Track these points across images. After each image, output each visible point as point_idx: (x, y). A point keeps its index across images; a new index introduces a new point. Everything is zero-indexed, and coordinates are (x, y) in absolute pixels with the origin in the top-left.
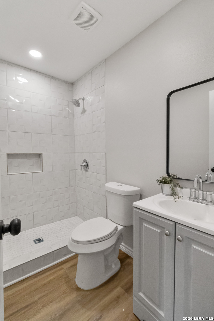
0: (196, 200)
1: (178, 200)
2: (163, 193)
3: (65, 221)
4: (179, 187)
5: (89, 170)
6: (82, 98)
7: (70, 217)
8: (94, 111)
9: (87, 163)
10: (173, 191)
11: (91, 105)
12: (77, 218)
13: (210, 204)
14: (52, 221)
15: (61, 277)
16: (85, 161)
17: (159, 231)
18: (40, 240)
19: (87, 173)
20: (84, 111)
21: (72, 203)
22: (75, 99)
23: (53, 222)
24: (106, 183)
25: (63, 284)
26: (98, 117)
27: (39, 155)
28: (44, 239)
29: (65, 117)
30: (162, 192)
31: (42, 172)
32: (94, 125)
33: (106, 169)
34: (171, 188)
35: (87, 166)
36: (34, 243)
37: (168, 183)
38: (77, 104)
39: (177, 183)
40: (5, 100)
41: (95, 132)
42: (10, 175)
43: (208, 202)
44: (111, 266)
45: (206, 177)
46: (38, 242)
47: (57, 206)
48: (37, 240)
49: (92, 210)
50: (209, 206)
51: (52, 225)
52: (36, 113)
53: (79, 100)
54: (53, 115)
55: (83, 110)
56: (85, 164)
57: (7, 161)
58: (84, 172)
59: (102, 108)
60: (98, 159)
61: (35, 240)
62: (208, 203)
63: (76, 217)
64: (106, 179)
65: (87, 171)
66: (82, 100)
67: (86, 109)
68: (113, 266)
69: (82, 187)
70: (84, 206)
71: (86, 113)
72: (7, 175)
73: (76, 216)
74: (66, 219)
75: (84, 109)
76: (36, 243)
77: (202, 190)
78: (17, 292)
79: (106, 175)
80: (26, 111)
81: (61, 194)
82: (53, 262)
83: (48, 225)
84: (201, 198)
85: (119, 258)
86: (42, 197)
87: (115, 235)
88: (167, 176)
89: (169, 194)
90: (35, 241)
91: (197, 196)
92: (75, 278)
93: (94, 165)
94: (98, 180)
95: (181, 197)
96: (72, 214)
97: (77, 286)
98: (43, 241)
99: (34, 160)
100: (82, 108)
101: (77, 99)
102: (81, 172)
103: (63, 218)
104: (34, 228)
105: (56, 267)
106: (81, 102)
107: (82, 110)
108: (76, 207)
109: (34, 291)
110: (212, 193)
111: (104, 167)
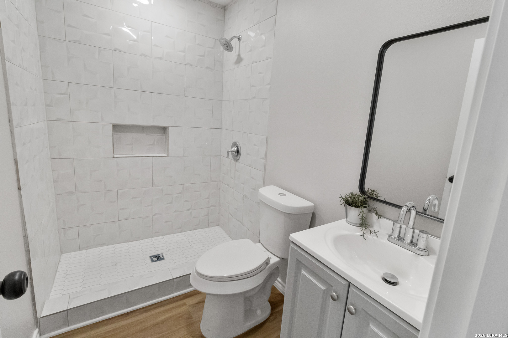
0: (400, 243)
1: (369, 236)
2: (348, 219)
3: (199, 232)
4: (376, 214)
5: (240, 160)
6: (238, 36)
7: (208, 227)
8: (254, 62)
9: (238, 148)
10: (363, 222)
11: (251, 51)
12: (218, 229)
13: (422, 253)
14: (181, 230)
15: (180, 317)
16: (235, 144)
17: (323, 288)
18: (158, 258)
19: (237, 163)
20: (239, 60)
21: (212, 206)
22: (225, 38)
23: (182, 232)
24: (264, 185)
25: (183, 327)
26: (260, 73)
27: (164, 130)
28: (165, 256)
29: (207, 68)
30: (347, 217)
31: (168, 156)
32: (253, 86)
33: (265, 163)
34: (361, 215)
35: (238, 152)
36: (150, 261)
37: (358, 207)
38: (228, 46)
39: (374, 207)
40: (109, 35)
41: (254, 98)
42: (117, 157)
43: (420, 249)
44: (256, 311)
45: (427, 204)
46: (156, 259)
47: (189, 210)
48: (155, 257)
49: (240, 222)
50: (420, 257)
51: (179, 237)
52: (160, 58)
53: (232, 39)
54: (188, 64)
55: (238, 58)
56: (235, 150)
57: (113, 135)
58: (233, 161)
59: (268, 58)
60: (255, 145)
61: (153, 256)
62: (418, 252)
63: (217, 227)
64: (264, 179)
65: (237, 160)
66: (237, 39)
67: (242, 56)
68: (259, 312)
69: (228, 185)
70: (230, 214)
71: (243, 63)
72: (114, 157)
73: (218, 225)
74: (202, 230)
75: (239, 55)
76: (152, 261)
77: (413, 228)
78: (117, 329)
79: (265, 172)
80: (143, 55)
81: (195, 191)
82: (173, 293)
83: (175, 235)
84: (408, 239)
85: (270, 301)
86: (166, 194)
87: (264, 271)
88: (359, 193)
89: (356, 224)
90: (152, 258)
91: (402, 235)
92: (200, 321)
93: (248, 154)
94: (252, 178)
95: (375, 233)
96: (211, 222)
97: (201, 333)
98: (163, 259)
99: (156, 136)
100: (237, 54)
101: (228, 38)
102: (228, 161)
103: (197, 227)
104: (153, 237)
105: (177, 301)
106: (234, 43)
107: (236, 57)
108: (219, 213)
109: (141, 331)
110: (429, 235)
111: (262, 158)
